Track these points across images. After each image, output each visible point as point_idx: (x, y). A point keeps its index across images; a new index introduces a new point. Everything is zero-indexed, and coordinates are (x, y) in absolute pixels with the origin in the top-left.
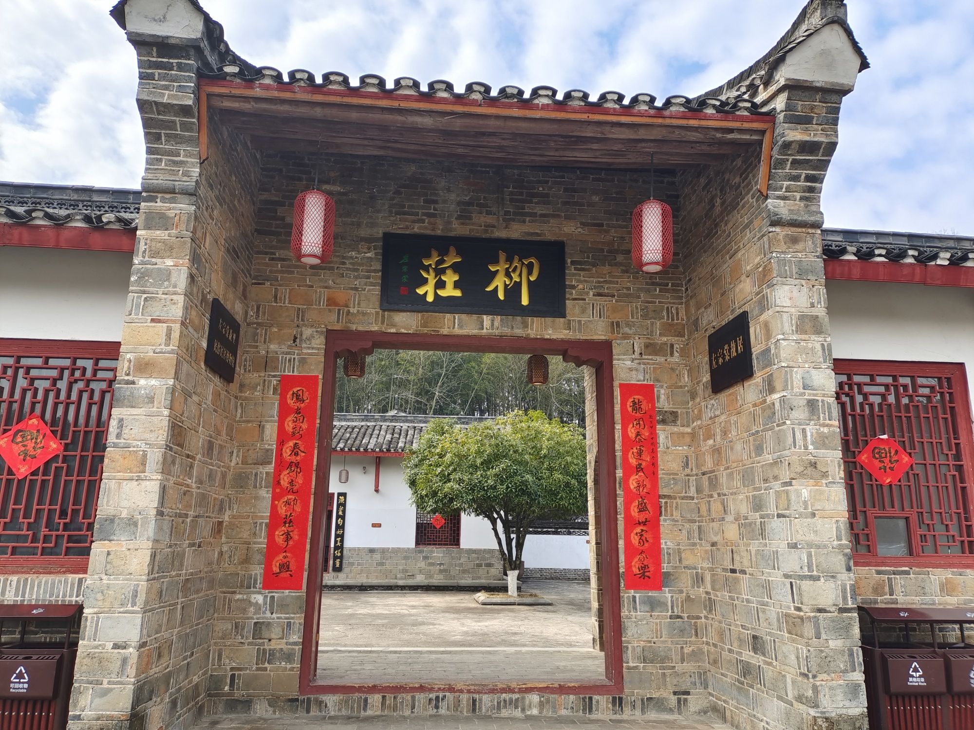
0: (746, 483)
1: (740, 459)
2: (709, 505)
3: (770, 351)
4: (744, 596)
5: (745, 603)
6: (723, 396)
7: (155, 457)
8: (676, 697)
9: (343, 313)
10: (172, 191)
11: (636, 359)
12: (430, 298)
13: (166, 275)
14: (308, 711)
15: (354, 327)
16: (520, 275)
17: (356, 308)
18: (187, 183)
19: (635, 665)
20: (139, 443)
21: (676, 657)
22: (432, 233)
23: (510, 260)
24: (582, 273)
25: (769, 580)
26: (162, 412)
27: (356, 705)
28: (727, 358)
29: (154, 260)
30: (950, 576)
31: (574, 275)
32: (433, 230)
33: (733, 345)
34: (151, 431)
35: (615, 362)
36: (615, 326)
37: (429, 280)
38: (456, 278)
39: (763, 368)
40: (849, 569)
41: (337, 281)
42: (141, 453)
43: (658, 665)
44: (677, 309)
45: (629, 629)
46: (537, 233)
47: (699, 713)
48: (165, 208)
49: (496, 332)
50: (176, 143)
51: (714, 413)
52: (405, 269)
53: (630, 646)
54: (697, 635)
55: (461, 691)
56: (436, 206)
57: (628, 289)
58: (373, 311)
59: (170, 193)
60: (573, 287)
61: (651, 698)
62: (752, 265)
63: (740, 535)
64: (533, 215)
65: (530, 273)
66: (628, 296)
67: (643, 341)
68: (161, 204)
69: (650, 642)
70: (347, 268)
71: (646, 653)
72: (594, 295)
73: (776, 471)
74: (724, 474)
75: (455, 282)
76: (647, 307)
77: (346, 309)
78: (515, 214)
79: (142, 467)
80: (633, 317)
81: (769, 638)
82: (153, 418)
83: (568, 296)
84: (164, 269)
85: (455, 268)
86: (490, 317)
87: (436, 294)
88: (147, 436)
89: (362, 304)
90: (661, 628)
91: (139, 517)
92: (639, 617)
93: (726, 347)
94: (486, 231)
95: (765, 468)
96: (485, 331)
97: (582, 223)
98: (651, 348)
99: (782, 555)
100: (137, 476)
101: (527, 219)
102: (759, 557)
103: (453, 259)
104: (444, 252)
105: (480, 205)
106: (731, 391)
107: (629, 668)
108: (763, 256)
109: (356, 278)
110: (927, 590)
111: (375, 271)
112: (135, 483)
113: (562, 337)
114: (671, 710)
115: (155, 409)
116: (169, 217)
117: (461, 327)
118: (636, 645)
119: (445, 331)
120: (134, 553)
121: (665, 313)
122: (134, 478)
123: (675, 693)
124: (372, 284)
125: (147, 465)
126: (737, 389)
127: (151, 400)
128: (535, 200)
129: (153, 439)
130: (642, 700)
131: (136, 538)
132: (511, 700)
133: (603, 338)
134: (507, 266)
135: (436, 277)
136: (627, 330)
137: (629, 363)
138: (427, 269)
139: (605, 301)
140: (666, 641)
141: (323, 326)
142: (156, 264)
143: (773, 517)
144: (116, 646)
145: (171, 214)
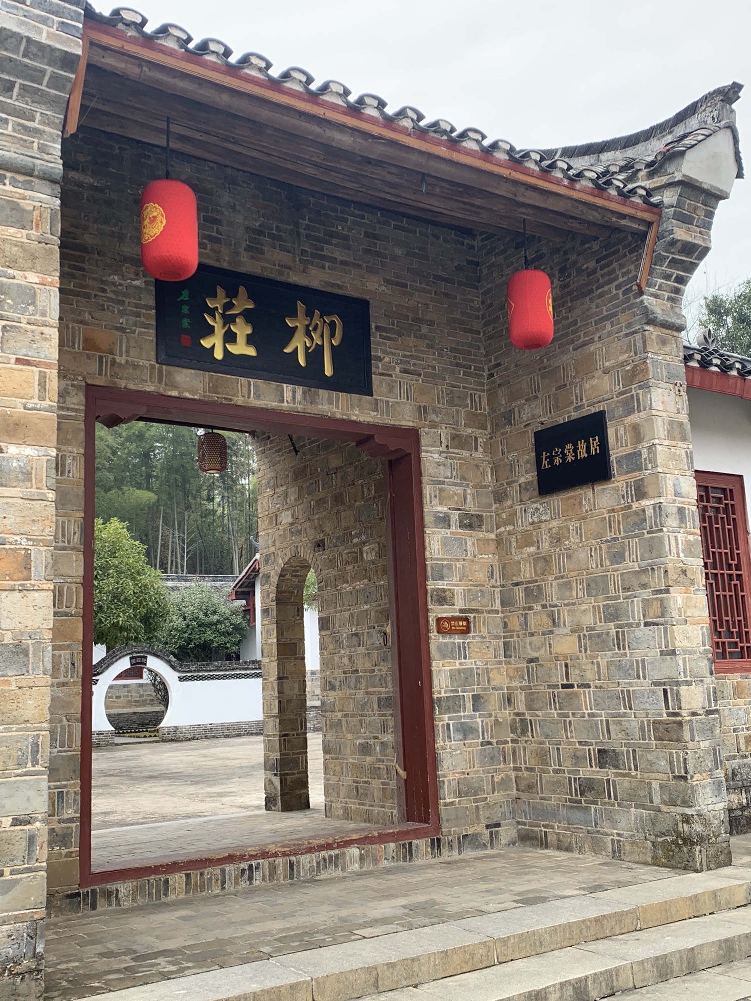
0: (594, 592)
1: (584, 567)
2: (526, 618)
3: (640, 455)
4: (585, 711)
5: (587, 718)
6: (557, 501)
7: (41, 556)
8: (489, 830)
9: (106, 362)
10: (28, 172)
11: (444, 452)
12: (219, 355)
13: (29, 296)
14: (94, 907)
15: (122, 384)
16: (322, 336)
17: (124, 357)
18: (50, 165)
19: (451, 800)
20: (17, 538)
21: (487, 787)
22: (217, 265)
23: (310, 314)
24: (388, 343)
25: (628, 691)
26: (44, 494)
27: (154, 891)
28: (570, 458)
29: (10, 271)
30: (740, 679)
31: (379, 344)
32: (218, 260)
33: (582, 445)
34: (33, 520)
35: (423, 455)
36: (422, 411)
37: (216, 330)
38: (249, 331)
39: (628, 473)
40: (712, 674)
41: (96, 315)
42: (23, 552)
43: (472, 798)
44: (480, 397)
45: (444, 761)
46: (338, 285)
47: (509, 845)
48: (17, 195)
49: (300, 408)
50: (33, 102)
51: (538, 517)
52: (185, 309)
53: (446, 780)
54: (505, 761)
55: (275, 855)
56: (220, 228)
57: (434, 368)
58: (147, 364)
59: (24, 174)
60: (380, 359)
61: (467, 835)
62: (614, 361)
63: (580, 646)
64: (334, 260)
65: (333, 335)
66: (434, 376)
67: (450, 431)
68: (11, 188)
69: (463, 773)
70: (107, 298)
71: (461, 786)
72: (400, 372)
73: (644, 579)
74: (554, 583)
75: (248, 335)
76: (452, 391)
77: (111, 356)
78: (314, 256)
79: (25, 572)
80: (439, 403)
81: (625, 749)
82: (33, 502)
83: (374, 370)
84: (26, 287)
85: (247, 315)
86: (291, 387)
87: (226, 350)
88: (26, 528)
89: (133, 352)
90: (473, 758)
91: (29, 642)
92: (453, 747)
93: (569, 446)
94: (281, 273)
95: (625, 577)
96: (285, 404)
97: (385, 280)
98: (458, 441)
99: (652, 663)
100: (20, 585)
101: (327, 264)
102: (613, 668)
103: (243, 303)
104: (232, 293)
105: (271, 236)
106: (571, 494)
107: (446, 805)
108: (632, 354)
109: (122, 313)
110: (725, 694)
111: (147, 307)
112: (17, 594)
113: (370, 420)
114: (484, 846)
115: (34, 490)
116: (24, 210)
117: (258, 397)
118: (451, 778)
119: (239, 401)
120: (28, 693)
121: (468, 401)
122: (16, 587)
123: (487, 827)
124: (144, 326)
125: (32, 568)
126: (582, 492)
127: (26, 476)
128: (334, 241)
129: (37, 533)
130: (459, 839)
131: (28, 671)
132: (331, 857)
133: (411, 424)
134: (307, 323)
135: (224, 326)
136: (433, 417)
137: (436, 456)
138: (212, 312)
139: (412, 380)
140: (478, 771)
141: (80, 378)
142: (14, 278)
143: (638, 625)
144: (16, 822)
145: (27, 205)
